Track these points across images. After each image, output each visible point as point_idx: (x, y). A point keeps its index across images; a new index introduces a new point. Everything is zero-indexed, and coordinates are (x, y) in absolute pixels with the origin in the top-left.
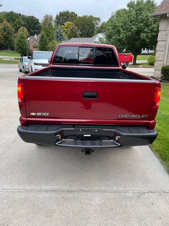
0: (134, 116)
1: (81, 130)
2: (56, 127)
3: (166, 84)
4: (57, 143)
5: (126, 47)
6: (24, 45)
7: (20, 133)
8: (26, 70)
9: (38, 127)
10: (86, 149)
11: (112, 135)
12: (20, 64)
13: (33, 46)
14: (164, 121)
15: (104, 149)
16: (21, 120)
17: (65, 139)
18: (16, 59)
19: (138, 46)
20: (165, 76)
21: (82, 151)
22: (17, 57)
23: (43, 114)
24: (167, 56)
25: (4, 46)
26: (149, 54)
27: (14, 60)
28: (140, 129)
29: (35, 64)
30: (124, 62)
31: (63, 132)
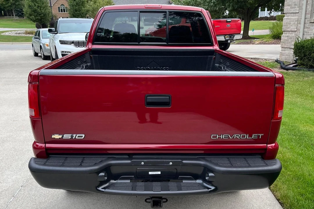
0: (238, 136)
1: (143, 163)
2: (98, 159)
3: (303, 73)
4: (100, 189)
5: (229, 7)
6: (41, 7)
7: (34, 171)
8: (46, 54)
9: (65, 160)
10: (153, 197)
11: (200, 171)
12: (34, 42)
13: (59, 8)
14: (298, 143)
15: (189, 196)
16: (35, 147)
17: (115, 180)
18: (27, 33)
19: (250, 4)
20: (301, 59)
21: (146, 200)
22: (29, 30)
23: (74, 135)
24: (305, 23)
25: (6, 10)
26: (272, 18)
27: (24, 35)
28: (251, 160)
29: (62, 42)
30: (225, 35)
31: (111, 167)
